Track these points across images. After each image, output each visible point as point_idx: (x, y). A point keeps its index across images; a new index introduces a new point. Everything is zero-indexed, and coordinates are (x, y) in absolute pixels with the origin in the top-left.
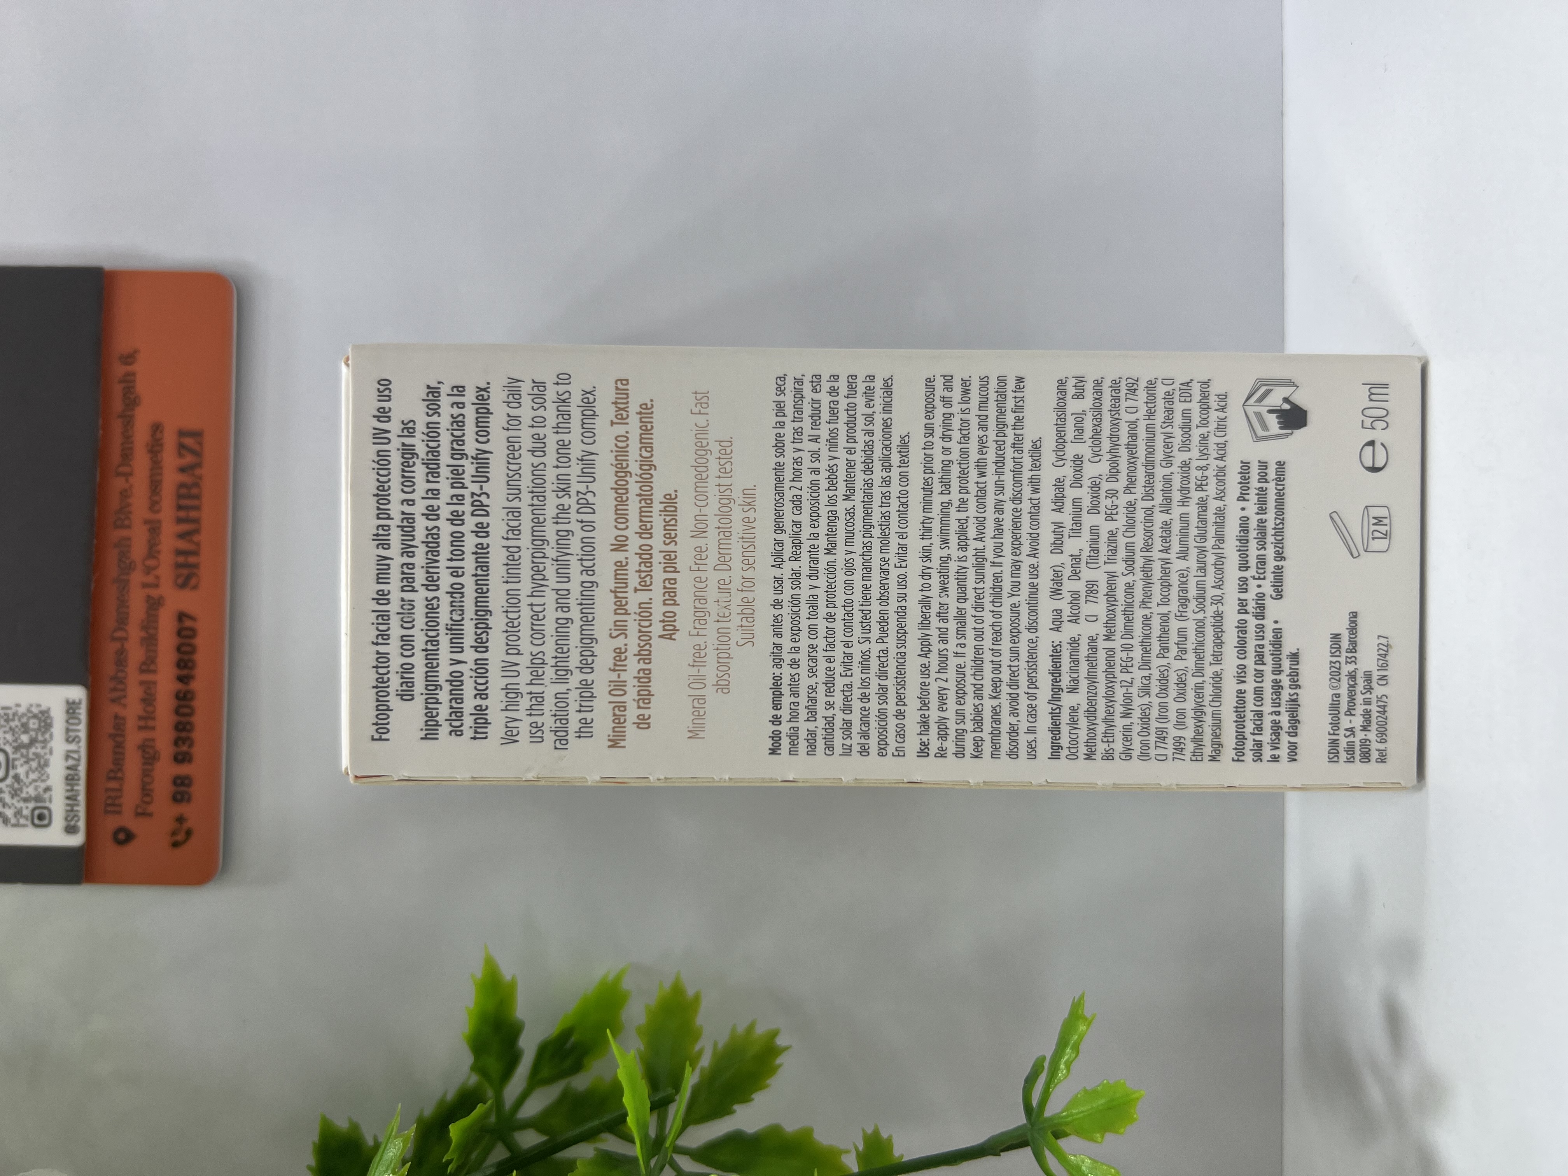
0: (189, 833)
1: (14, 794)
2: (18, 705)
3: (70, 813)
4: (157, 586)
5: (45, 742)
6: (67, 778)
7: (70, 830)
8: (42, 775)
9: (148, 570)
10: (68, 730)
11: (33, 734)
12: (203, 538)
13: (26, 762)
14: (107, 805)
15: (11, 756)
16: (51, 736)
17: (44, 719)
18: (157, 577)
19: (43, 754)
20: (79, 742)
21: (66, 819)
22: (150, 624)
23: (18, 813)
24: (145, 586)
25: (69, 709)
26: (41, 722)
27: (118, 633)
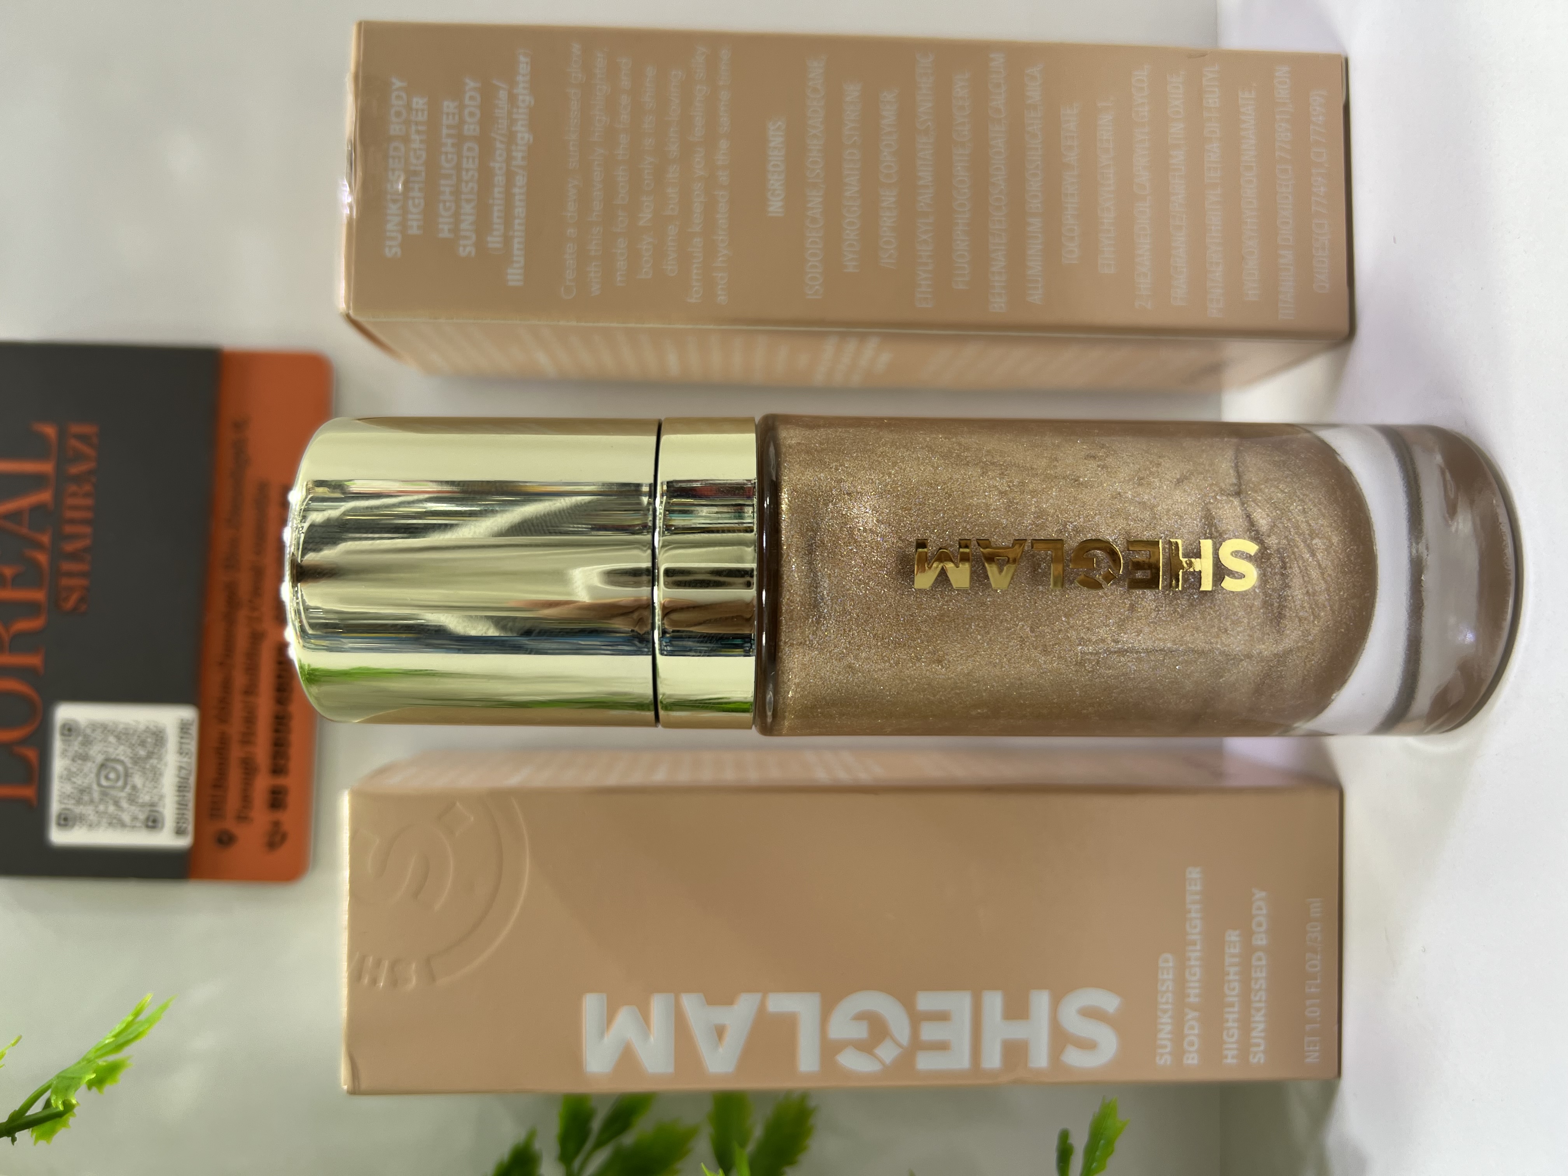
0: (284, 837)
2: (138, 727)
3: (180, 818)
5: (160, 755)
6: (180, 787)
7: (179, 832)
8: (157, 784)
9: (253, 607)
11: (151, 749)
13: (144, 773)
14: (210, 810)
15: (130, 770)
16: (166, 752)
17: (160, 736)
19: (158, 766)
20: (191, 756)
21: (178, 823)
22: (252, 655)
23: (135, 818)
24: (249, 623)
25: (182, 729)
26: (157, 740)
27: (225, 662)
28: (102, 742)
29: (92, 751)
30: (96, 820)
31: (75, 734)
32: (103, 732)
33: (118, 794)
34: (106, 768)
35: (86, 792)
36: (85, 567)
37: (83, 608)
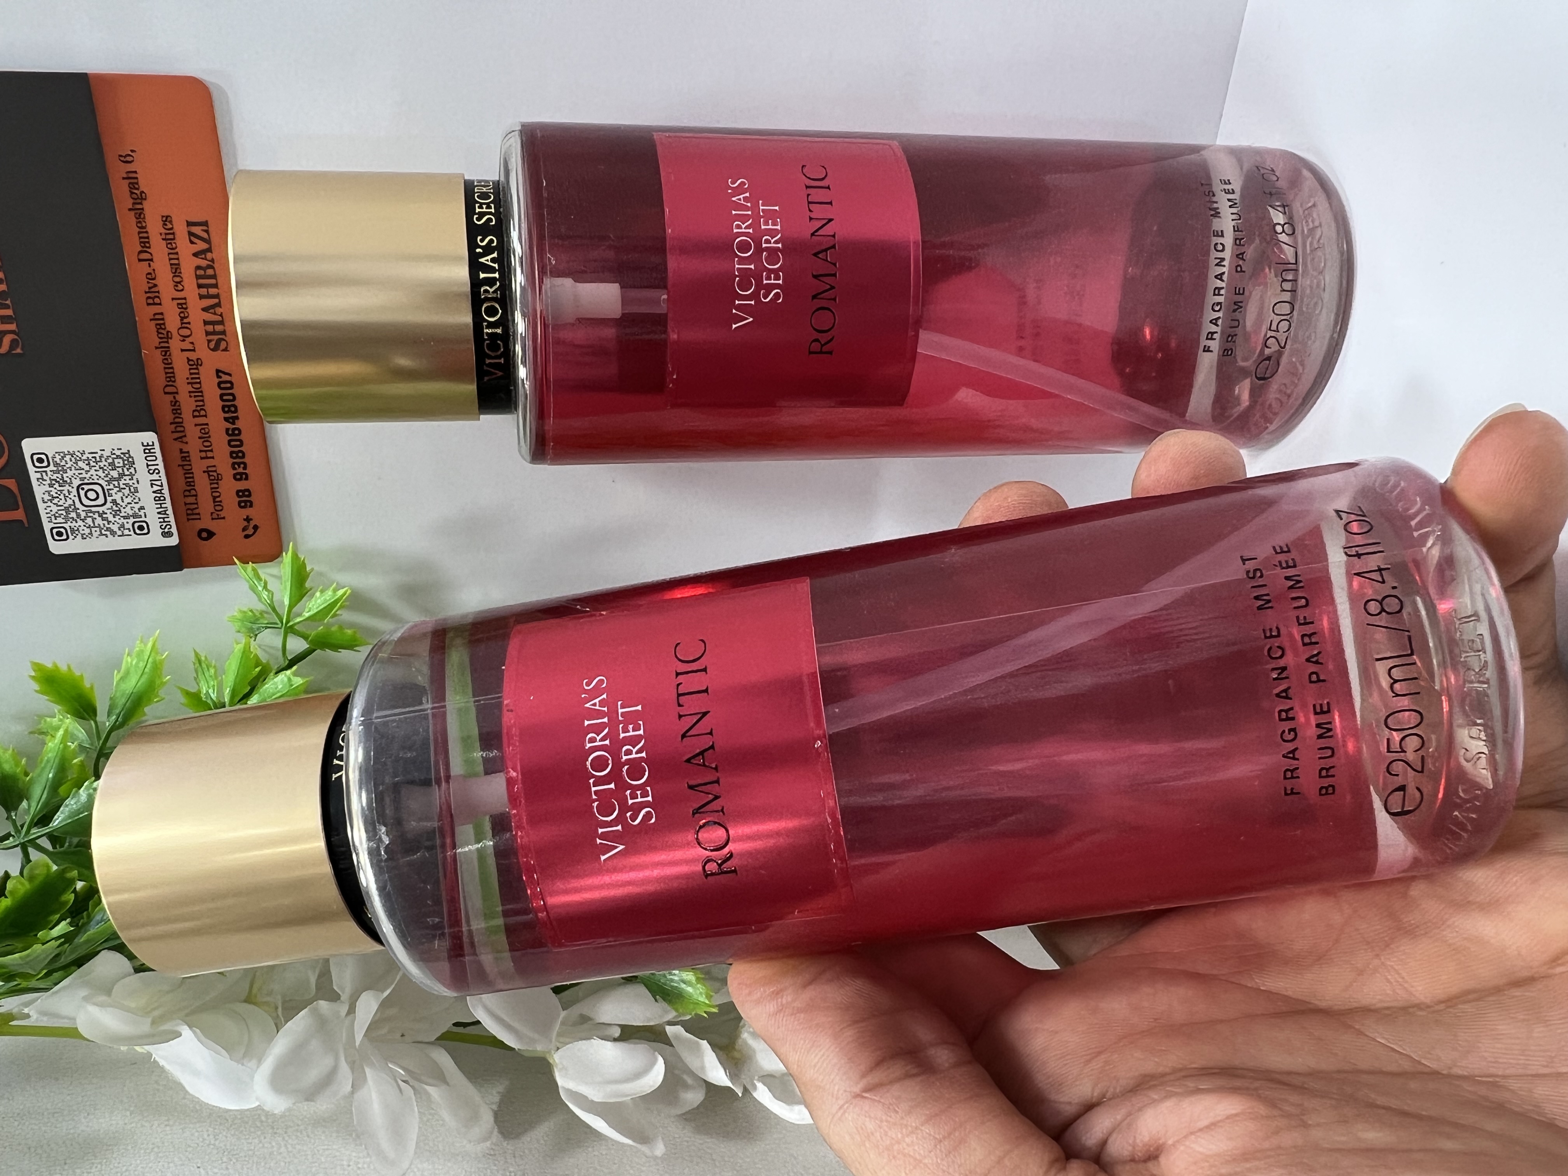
1: (115, 514)
3: (164, 524)
4: (194, 350)
6: (156, 499)
7: (166, 534)
10: (148, 465)
11: (120, 470)
13: (120, 491)
14: (188, 514)
15: (106, 488)
16: (135, 470)
18: (193, 343)
21: (161, 528)
23: (122, 527)
25: (144, 450)
26: (124, 461)
27: (168, 389)
28: (73, 468)
29: (65, 475)
30: (87, 531)
31: (45, 464)
32: (71, 461)
33: (100, 509)
34: (83, 489)
35: (70, 510)
36: (9, 312)
37: (19, 351)
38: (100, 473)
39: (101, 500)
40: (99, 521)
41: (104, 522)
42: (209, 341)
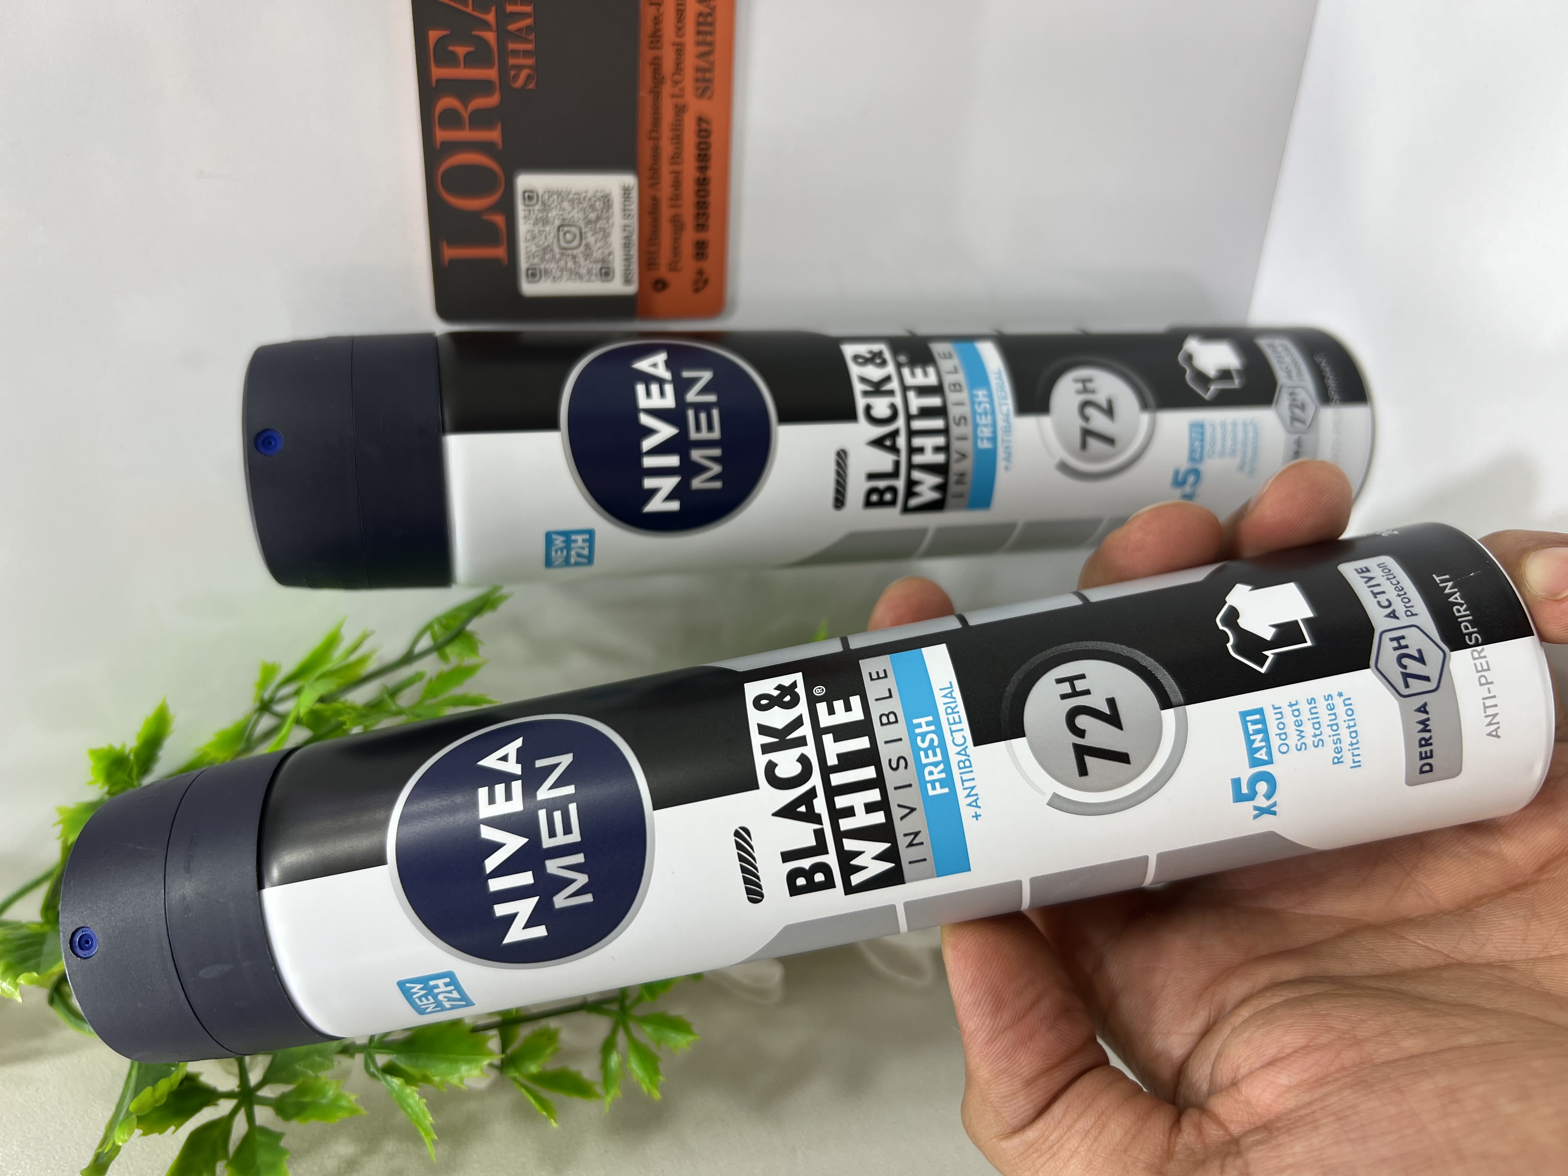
1: (587, 256)
2: (586, 192)
4: (680, 96)
5: (608, 219)
6: (626, 246)
7: (627, 280)
8: (607, 242)
9: (676, 83)
10: (624, 210)
11: (599, 212)
12: (718, 56)
13: (595, 233)
14: (650, 264)
15: (583, 231)
16: (612, 214)
17: (606, 201)
18: (682, 90)
19: (606, 226)
20: (633, 217)
21: (626, 273)
22: (677, 128)
23: (590, 271)
24: (673, 96)
25: (625, 194)
26: (604, 204)
27: (653, 134)
28: (558, 207)
29: (550, 215)
30: (558, 274)
31: (535, 201)
32: (558, 197)
33: (575, 252)
34: (563, 230)
35: (548, 250)
36: (529, 47)
37: (531, 86)
38: (581, 215)
39: (575, 243)
40: (570, 264)
41: (577, 268)
42: (697, 89)
